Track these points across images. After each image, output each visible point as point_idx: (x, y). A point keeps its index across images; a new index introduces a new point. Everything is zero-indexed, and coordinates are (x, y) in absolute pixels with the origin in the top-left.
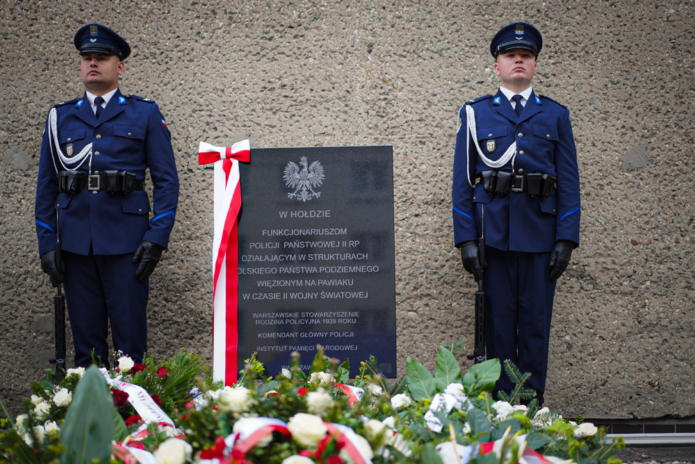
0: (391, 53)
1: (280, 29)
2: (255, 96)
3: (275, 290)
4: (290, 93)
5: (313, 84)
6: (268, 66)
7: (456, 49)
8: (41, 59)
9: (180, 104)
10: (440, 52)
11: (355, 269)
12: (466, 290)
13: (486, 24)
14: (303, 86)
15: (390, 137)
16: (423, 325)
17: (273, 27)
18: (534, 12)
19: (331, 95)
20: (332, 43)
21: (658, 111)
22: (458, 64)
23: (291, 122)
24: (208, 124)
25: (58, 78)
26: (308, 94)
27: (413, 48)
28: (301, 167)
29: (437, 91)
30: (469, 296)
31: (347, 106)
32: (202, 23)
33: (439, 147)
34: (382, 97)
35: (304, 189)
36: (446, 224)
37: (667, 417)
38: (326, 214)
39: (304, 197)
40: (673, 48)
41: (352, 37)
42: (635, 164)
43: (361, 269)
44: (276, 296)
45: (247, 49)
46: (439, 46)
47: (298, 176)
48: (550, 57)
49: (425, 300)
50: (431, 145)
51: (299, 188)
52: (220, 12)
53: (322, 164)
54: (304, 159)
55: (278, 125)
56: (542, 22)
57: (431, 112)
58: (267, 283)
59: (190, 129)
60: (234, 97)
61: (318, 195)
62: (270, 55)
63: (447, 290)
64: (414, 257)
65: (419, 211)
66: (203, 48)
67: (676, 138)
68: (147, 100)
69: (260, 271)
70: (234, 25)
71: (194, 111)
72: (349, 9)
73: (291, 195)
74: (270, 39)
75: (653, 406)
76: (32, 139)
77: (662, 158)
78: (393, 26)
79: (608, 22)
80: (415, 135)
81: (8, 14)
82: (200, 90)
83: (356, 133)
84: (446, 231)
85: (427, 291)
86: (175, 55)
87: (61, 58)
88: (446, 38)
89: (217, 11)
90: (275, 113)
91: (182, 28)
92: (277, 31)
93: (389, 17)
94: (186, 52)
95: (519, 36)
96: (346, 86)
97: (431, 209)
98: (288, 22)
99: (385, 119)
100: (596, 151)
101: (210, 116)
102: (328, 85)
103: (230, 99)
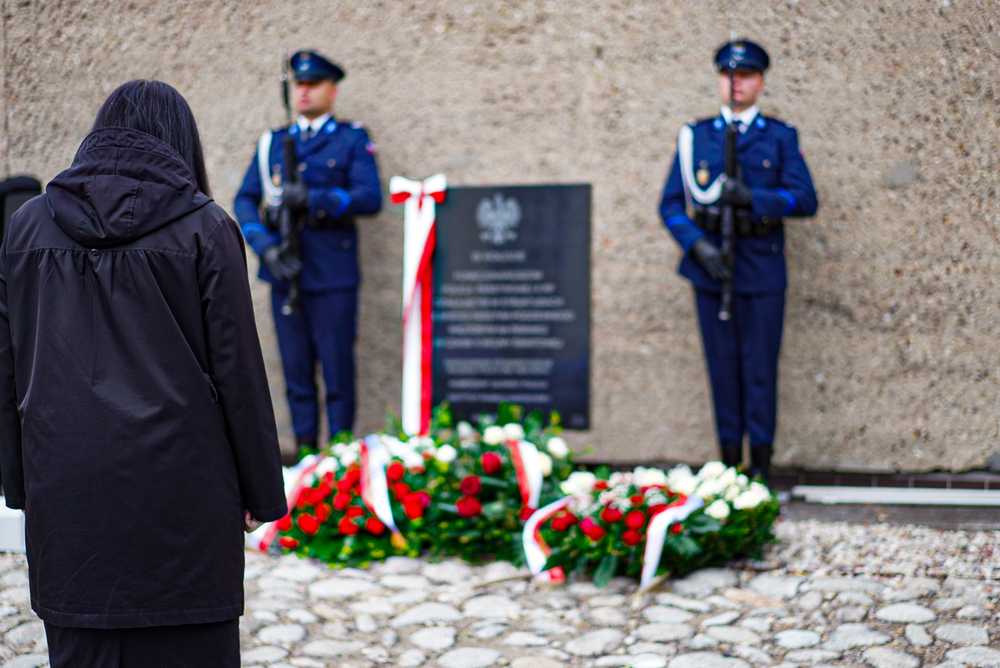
21: (927, 119)
27: (646, 53)
28: (494, 206)
37: (937, 471)
39: (498, 238)
40: (945, 46)
42: (899, 181)
61: (513, 236)
67: (949, 152)
75: (919, 458)
77: (931, 175)
98: (509, 24)
100: (854, 166)
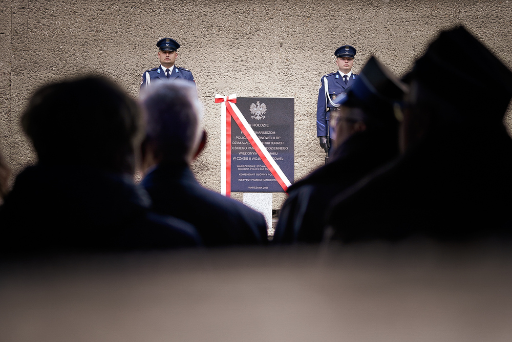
0: (291, 48)
1: (242, 35)
2: (229, 64)
3: (246, 156)
4: (245, 64)
5: (255, 60)
6: (235, 51)
7: (319, 47)
8: (132, 44)
9: (195, 67)
10: (312, 48)
11: (278, 148)
12: (321, 154)
13: (333, 36)
14: (251, 61)
15: (289, 85)
16: (301, 169)
17: (238, 34)
18: (354, 32)
19: (263, 65)
20: (265, 42)
22: (320, 54)
23: (245, 76)
24: (207, 76)
25: (140, 53)
26: (253, 65)
27: (300, 46)
28: (257, 106)
29: (310, 65)
30: (322, 156)
31: (270, 70)
32: (207, 31)
33: (310, 90)
34: (286, 67)
35: (258, 115)
36: (312, 125)
38: (267, 125)
39: (258, 118)
40: (414, 50)
41: (273, 40)
43: (281, 148)
44: (247, 159)
45: (226, 43)
46: (312, 45)
47: (256, 109)
48: (360, 52)
49: (302, 158)
50: (307, 89)
51: (256, 114)
52: (215, 26)
53: (265, 105)
54: (258, 102)
55: (239, 78)
56: (357, 37)
57: (307, 74)
58: (243, 153)
59: (200, 78)
60: (220, 64)
61: (264, 117)
62: (237, 46)
63: (312, 154)
64: (298, 139)
65: (301, 118)
66: (206, 42)
68: (187, 70)
69: (240, 148)
70: (221, 32)
71: (202, 70)
72: (272, 27)
73: (253, 117)
74: (237, 39)
76: (127, 80)
78: (292, 36)
79: (386, 38)
80: (300, 84)
81: (118, 23)
82: (204, 61)
83: (274, 83)
84: (312, 128)
85: (303, 154)
86: (194, 44)
87: (142, 44)
88: (315, 42)
89: (213, 25)
90: (238, 72)
91: (197, 33)
92: (240, 36)
93: (290, 31)
94: (199, 43)
95: (347, 51)
96: (270, 62)
97: (306, 117)
98: (245, 31)
99: (287, 77)
101: (209, 72)
102: (262, 61)
103: (218, 65)
